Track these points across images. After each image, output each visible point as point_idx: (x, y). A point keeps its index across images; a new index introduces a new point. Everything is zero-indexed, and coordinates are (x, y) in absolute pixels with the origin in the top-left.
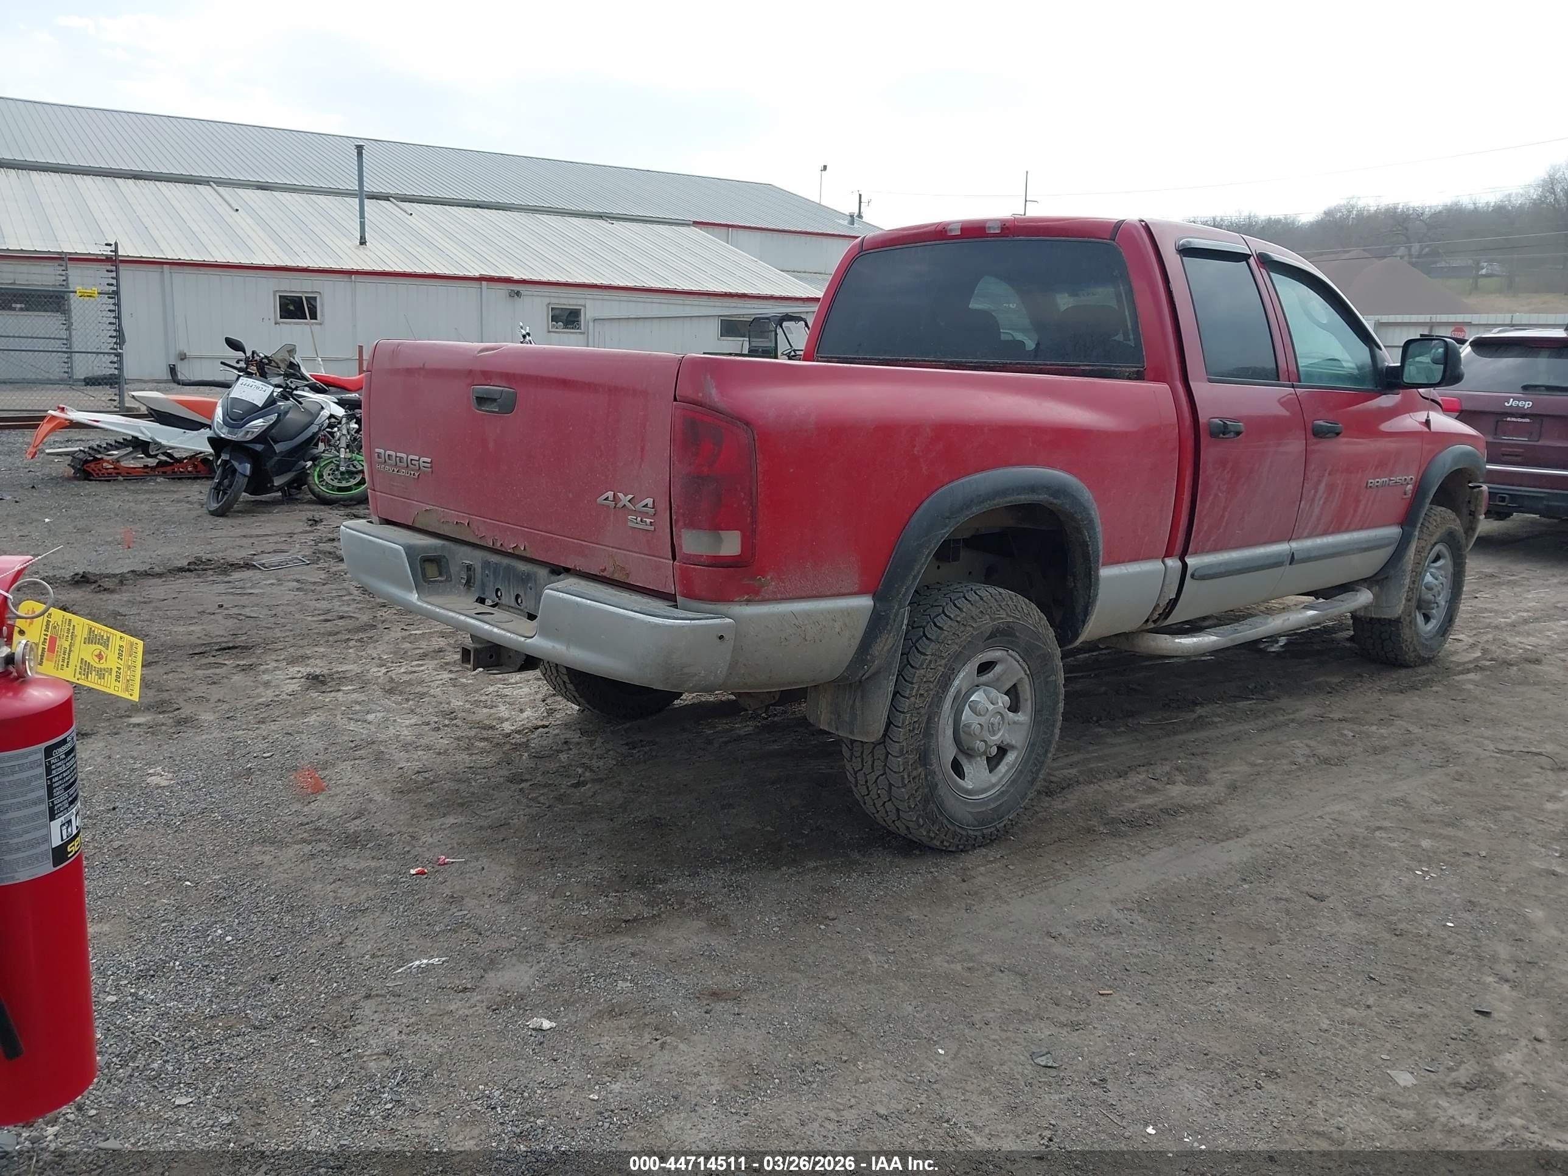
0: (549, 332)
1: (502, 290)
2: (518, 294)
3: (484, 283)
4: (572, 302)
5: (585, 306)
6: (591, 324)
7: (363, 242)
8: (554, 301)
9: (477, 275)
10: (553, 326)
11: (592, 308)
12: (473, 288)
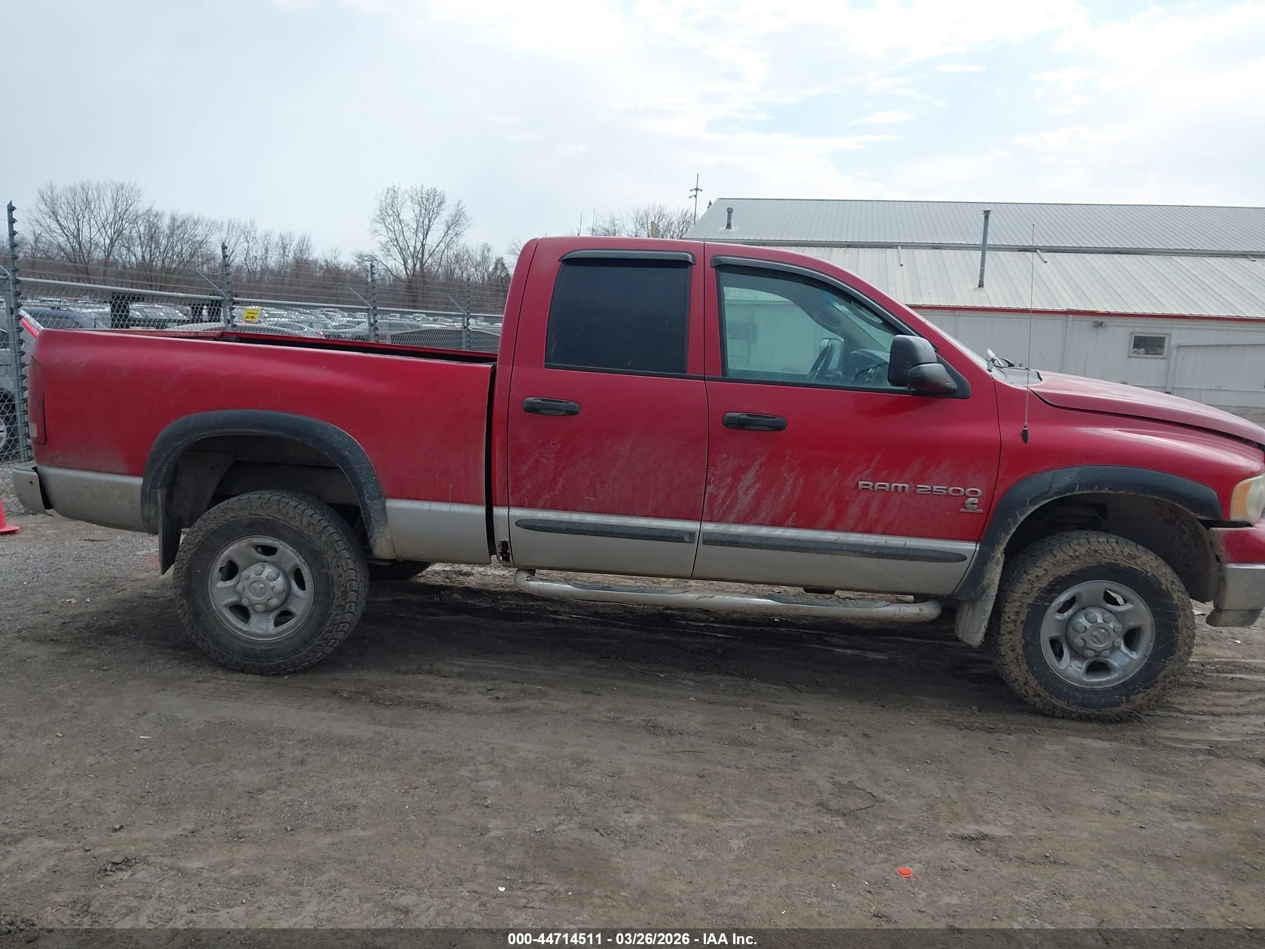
0: (1130, 357)
1: (1088, 321)
2: (1101, 324)
3: (1071, 316)
4: (1157, 331)
5: (1170, 335)
6: (1174, 351)
7: (981, 285)
8: (1138, 330)
9: (1064, 308)
10: (1134, 352)
11: (1177, 336)
12: (1060, 320)
